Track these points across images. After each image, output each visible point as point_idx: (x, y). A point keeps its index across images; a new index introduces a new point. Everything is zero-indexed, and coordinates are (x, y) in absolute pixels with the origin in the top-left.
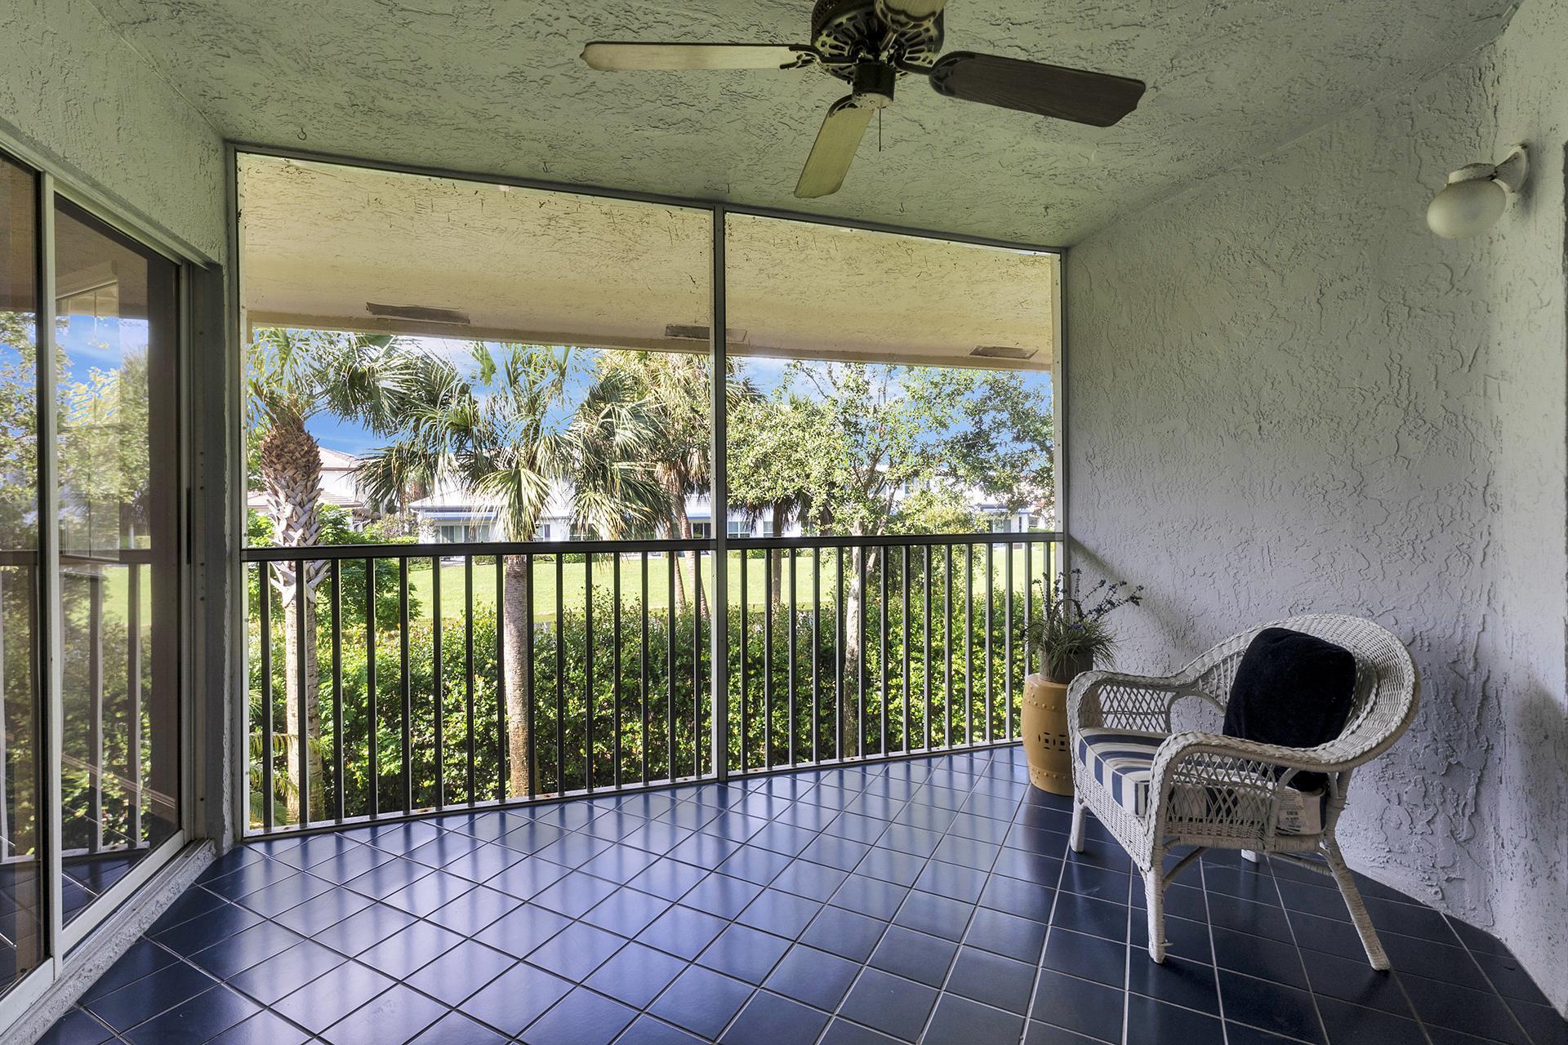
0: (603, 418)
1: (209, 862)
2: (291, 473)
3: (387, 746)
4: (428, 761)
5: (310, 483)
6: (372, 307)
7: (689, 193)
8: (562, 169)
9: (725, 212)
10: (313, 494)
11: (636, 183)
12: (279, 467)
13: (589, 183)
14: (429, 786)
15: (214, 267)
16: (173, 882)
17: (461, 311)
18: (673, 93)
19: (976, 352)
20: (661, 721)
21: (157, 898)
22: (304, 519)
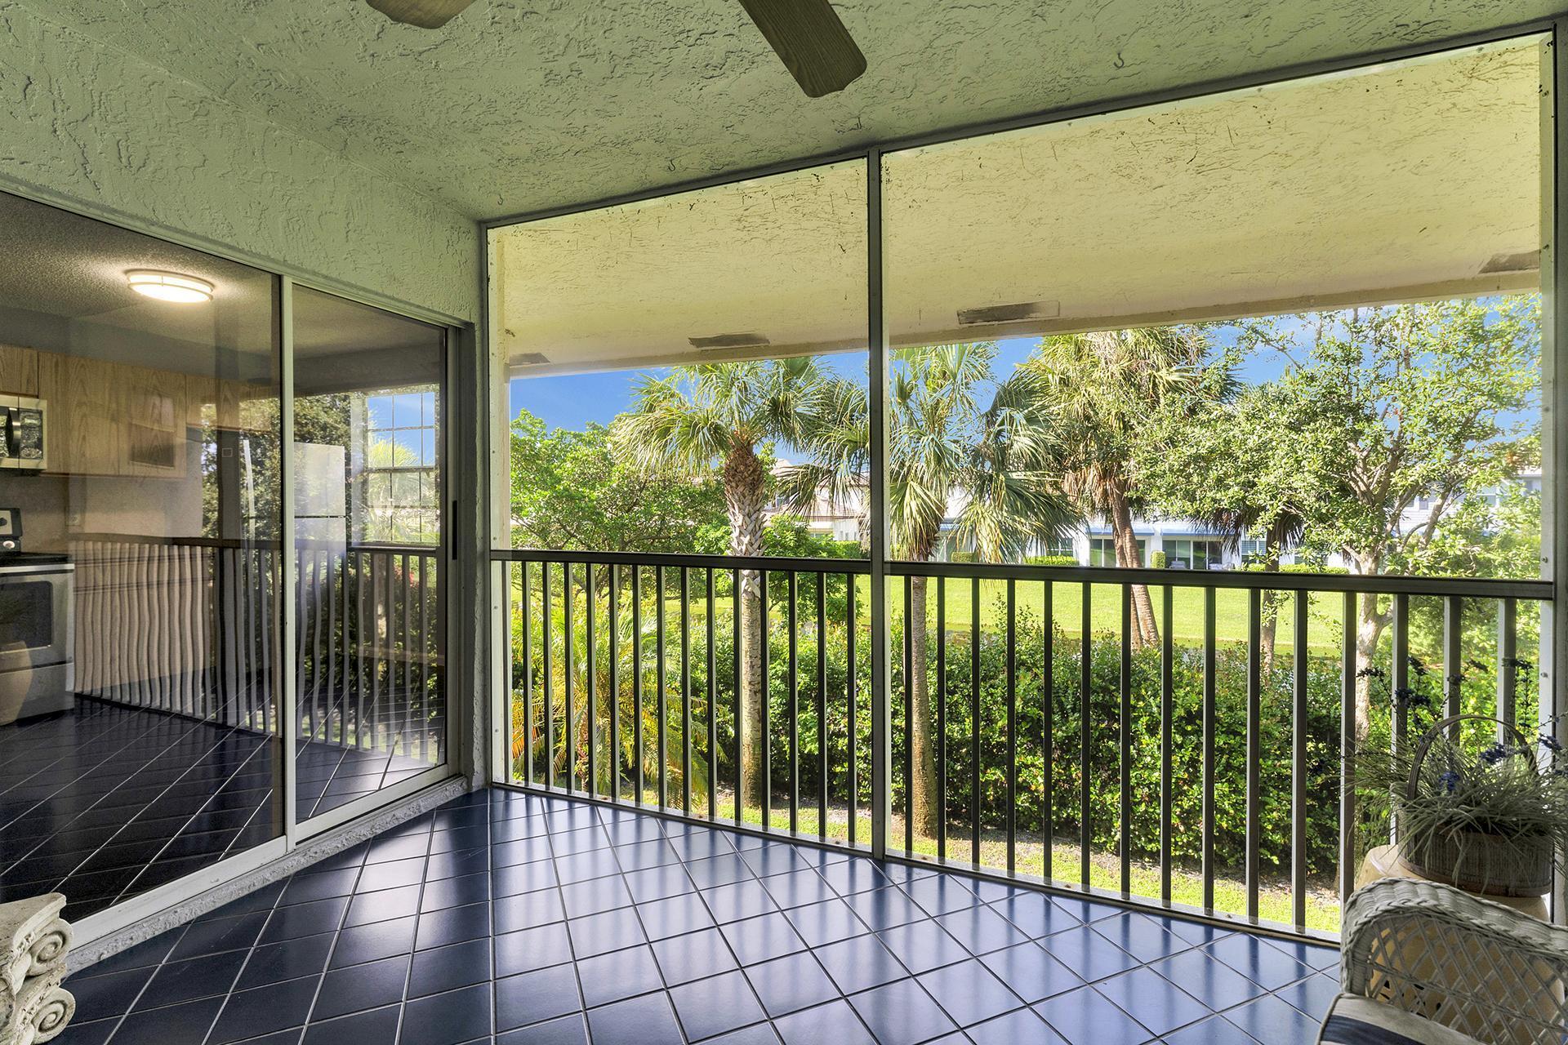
0: (999, 426)
1: (458, 795)
2: (741, 490)
3: (811, 728)
4: (842, 750)
5: (754, 498)
6: (695, 342)
7: (828, 146)
8: (692, 164)
9: (881, 155)
10: (758, 507)
11: (765, 153)
12: (734, 484)
13: (727, 168)
14: (841, 772)
15: (469, 325)
16: (415, 804)
17: (757, 332)
18: (682, 28)
19: (1494, 267)
20: (1069, 763)
21: (396, 812)
22: (750, 528)
